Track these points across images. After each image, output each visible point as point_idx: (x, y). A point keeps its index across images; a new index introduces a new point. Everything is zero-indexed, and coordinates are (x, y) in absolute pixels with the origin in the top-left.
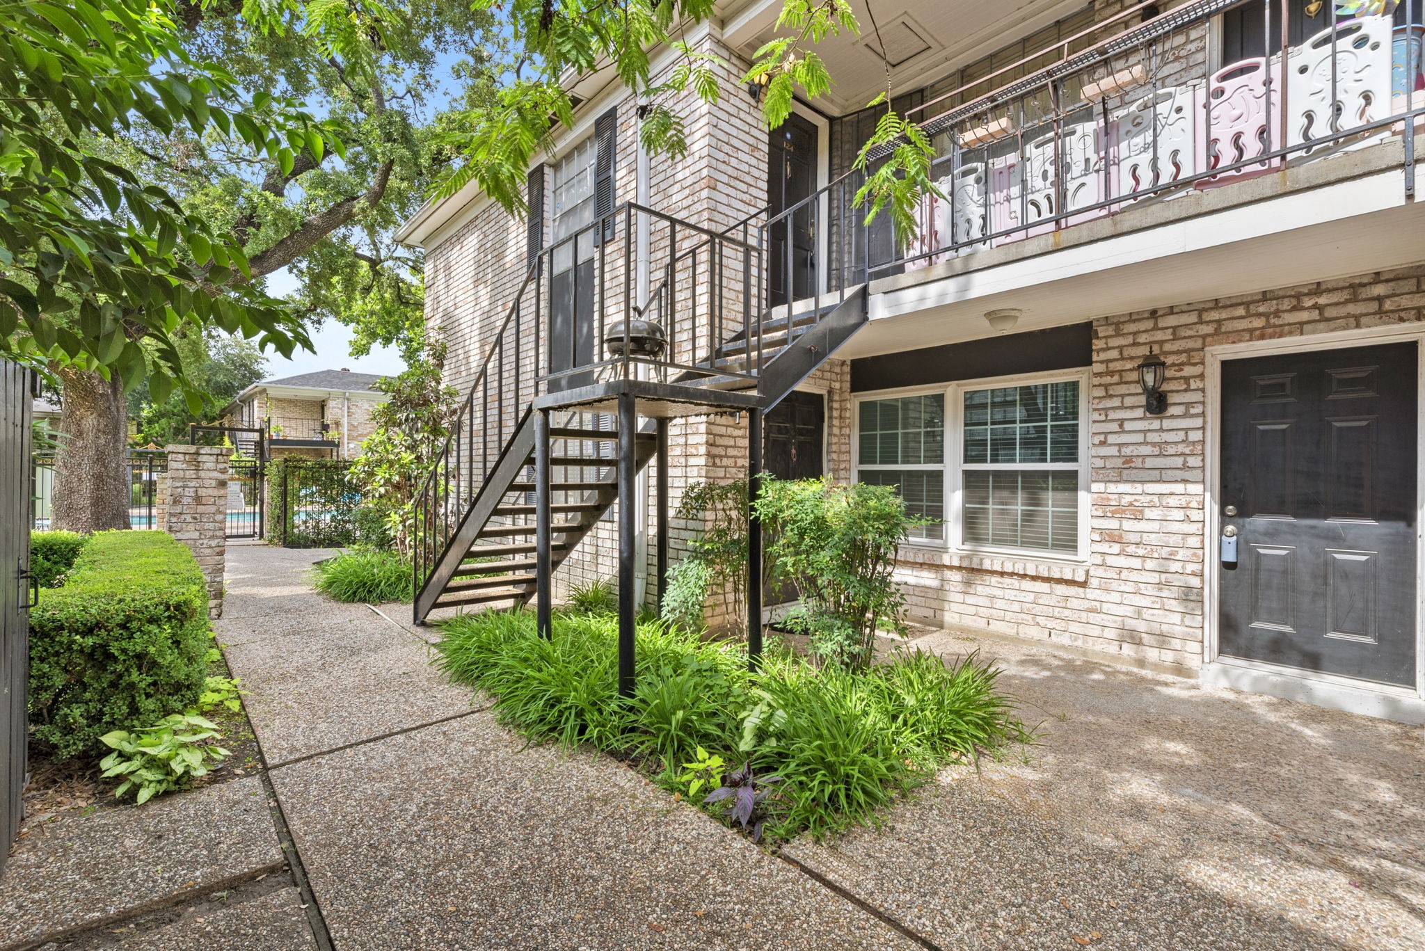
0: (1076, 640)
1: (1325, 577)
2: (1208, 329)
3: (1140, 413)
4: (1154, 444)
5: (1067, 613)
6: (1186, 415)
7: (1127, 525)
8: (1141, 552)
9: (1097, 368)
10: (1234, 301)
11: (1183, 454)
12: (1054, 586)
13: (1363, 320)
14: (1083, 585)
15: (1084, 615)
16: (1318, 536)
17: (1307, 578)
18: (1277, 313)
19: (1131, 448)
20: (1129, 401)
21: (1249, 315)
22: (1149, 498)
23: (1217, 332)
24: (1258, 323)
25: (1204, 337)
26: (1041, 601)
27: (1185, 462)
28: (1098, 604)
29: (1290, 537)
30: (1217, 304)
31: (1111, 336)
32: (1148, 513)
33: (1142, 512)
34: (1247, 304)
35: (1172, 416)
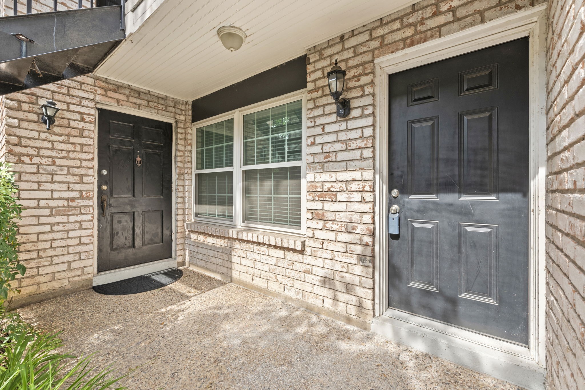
0: (298, 294)
1: (459, 247)
2: (375, 44)
3: (334, 117)
4: (342, 141)
5: (293, 273)
6: (361, 117)
7: (328, 206)
8: (335, 227)
9: (310, 86)
10: (393, 17)
11: (360, 148)
12: (287, 253)
13: (487, 14)
14: (302, 252)
15: (302, 275)
16: (454, 212)
17: (447, 247)
18: (422, 22)
19: (329, 145)
20: (328, 109)
21: (403, 26)
22: (340, 184)
23: (382, 45)
24: (409, 32)
25: (373, 51)
26: (279, 264)
27: (362, 154)
28: (310, 267)
29: (434, 213)
30: (381, 22)
31: (318, 61)
32: (341, 197)
33: (335, 195)
34: (401, 18)
35: (354, 118)
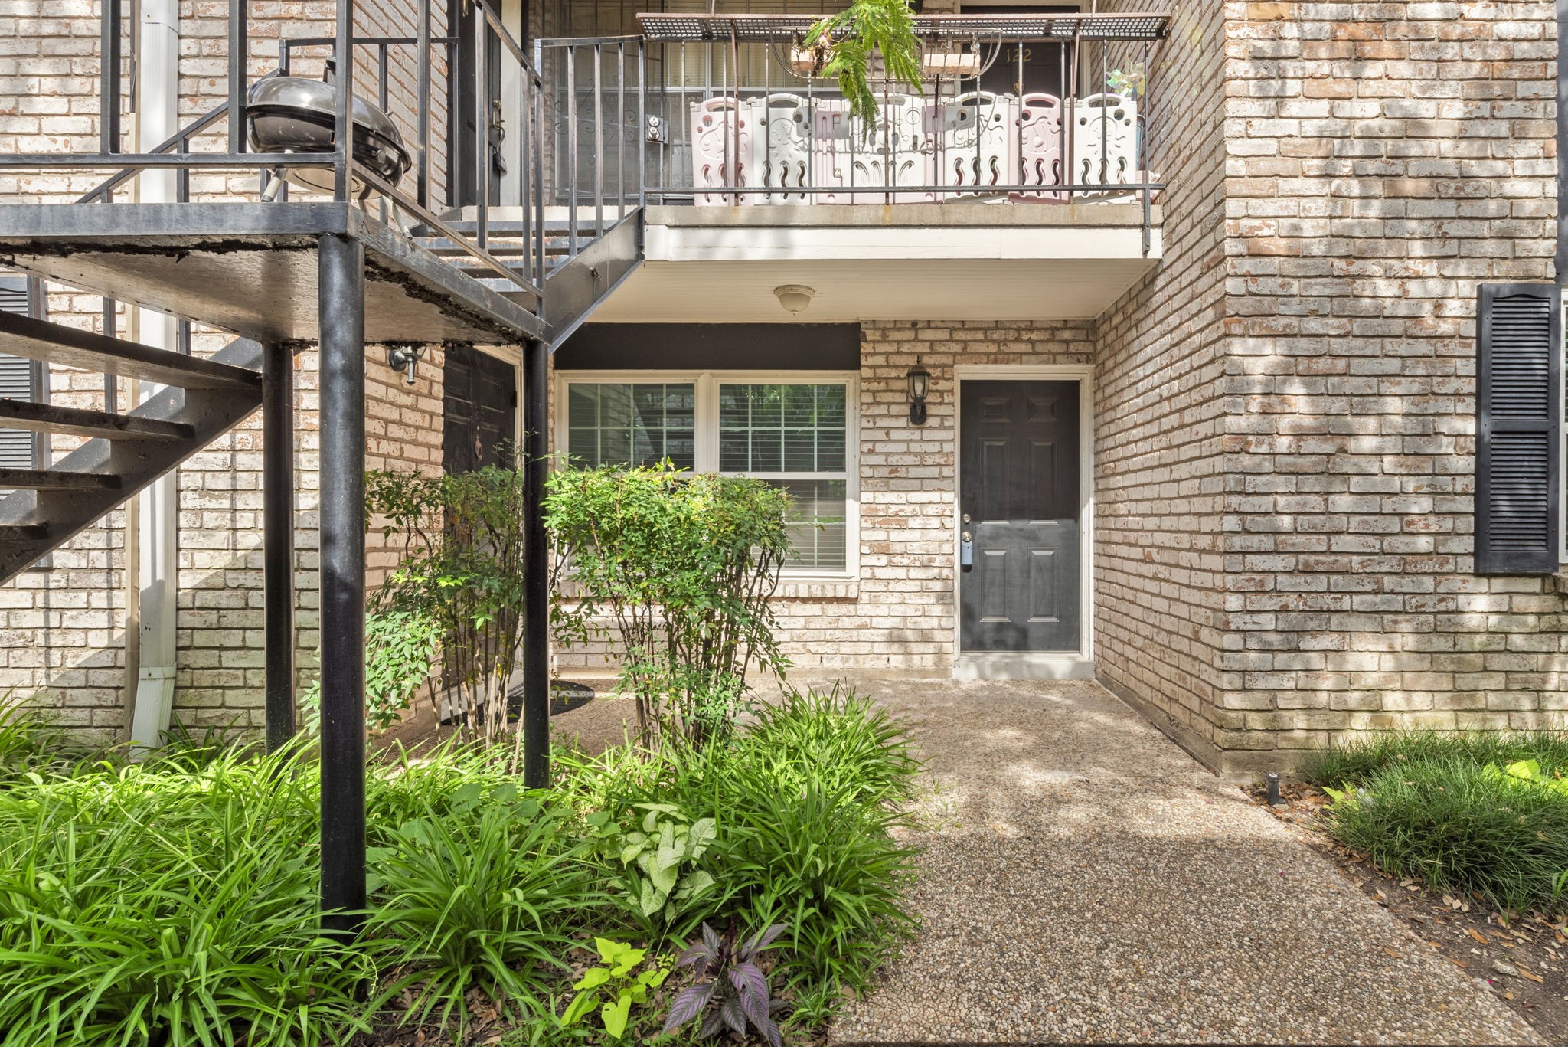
0: (847, 660)
1: (1029, 572)
2: (956, 348)
3: (903, 422)
4: (915, 454)
5: (838, 633)
6: (941, 427)
7: (894, 535)
8: (906, 561)
9: (866, 372)
10: (976, 325)
11: (939, 465)
12: (826, 606)
13: (1058, 357)
14: (854, 601)
15: (855, 633)
16: (1024, 538)
17: (1017, 573)
18: (1005, 342)
19: (897, 457)
20: (894, 410)
21: (985, 341)
22: (912, 507)
23: (964, 352)
24: (993, 348)
25: (955, 354)
26: (812, 626)
27: (941, 472)
28: (868, 620)
29: (1006, 540)
30: (963, 326)
31: (878, 341)
32: (913, 523)
33: (906, 522)
34: (985, 330)
35: (930, 428)
